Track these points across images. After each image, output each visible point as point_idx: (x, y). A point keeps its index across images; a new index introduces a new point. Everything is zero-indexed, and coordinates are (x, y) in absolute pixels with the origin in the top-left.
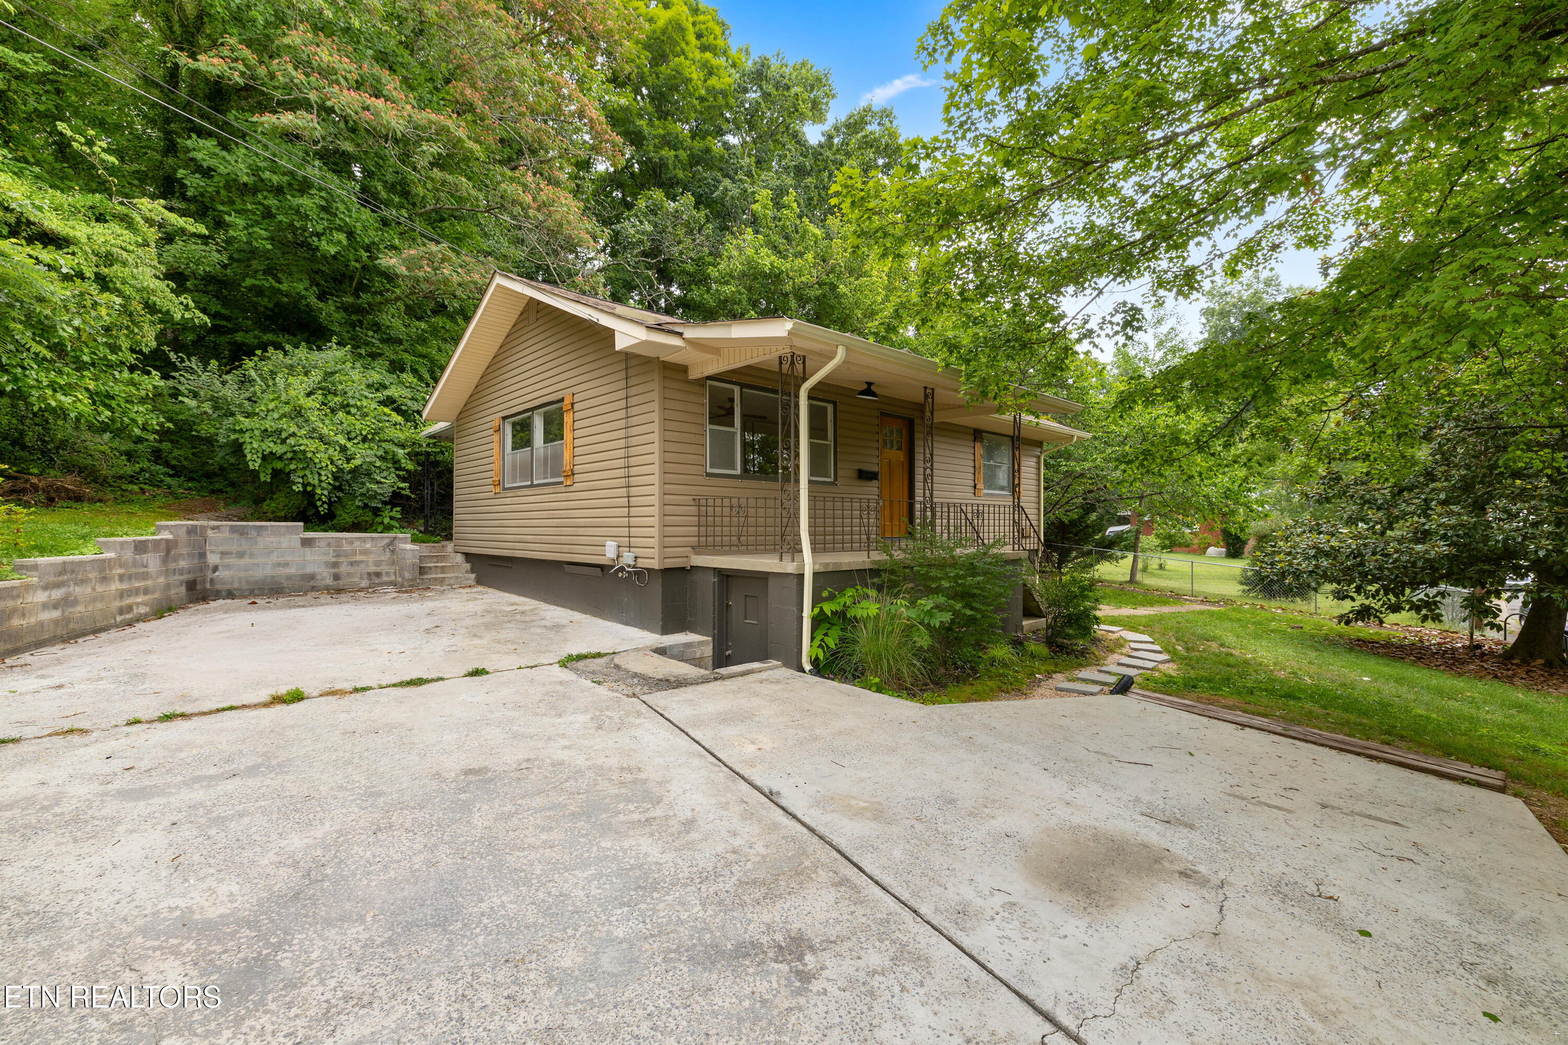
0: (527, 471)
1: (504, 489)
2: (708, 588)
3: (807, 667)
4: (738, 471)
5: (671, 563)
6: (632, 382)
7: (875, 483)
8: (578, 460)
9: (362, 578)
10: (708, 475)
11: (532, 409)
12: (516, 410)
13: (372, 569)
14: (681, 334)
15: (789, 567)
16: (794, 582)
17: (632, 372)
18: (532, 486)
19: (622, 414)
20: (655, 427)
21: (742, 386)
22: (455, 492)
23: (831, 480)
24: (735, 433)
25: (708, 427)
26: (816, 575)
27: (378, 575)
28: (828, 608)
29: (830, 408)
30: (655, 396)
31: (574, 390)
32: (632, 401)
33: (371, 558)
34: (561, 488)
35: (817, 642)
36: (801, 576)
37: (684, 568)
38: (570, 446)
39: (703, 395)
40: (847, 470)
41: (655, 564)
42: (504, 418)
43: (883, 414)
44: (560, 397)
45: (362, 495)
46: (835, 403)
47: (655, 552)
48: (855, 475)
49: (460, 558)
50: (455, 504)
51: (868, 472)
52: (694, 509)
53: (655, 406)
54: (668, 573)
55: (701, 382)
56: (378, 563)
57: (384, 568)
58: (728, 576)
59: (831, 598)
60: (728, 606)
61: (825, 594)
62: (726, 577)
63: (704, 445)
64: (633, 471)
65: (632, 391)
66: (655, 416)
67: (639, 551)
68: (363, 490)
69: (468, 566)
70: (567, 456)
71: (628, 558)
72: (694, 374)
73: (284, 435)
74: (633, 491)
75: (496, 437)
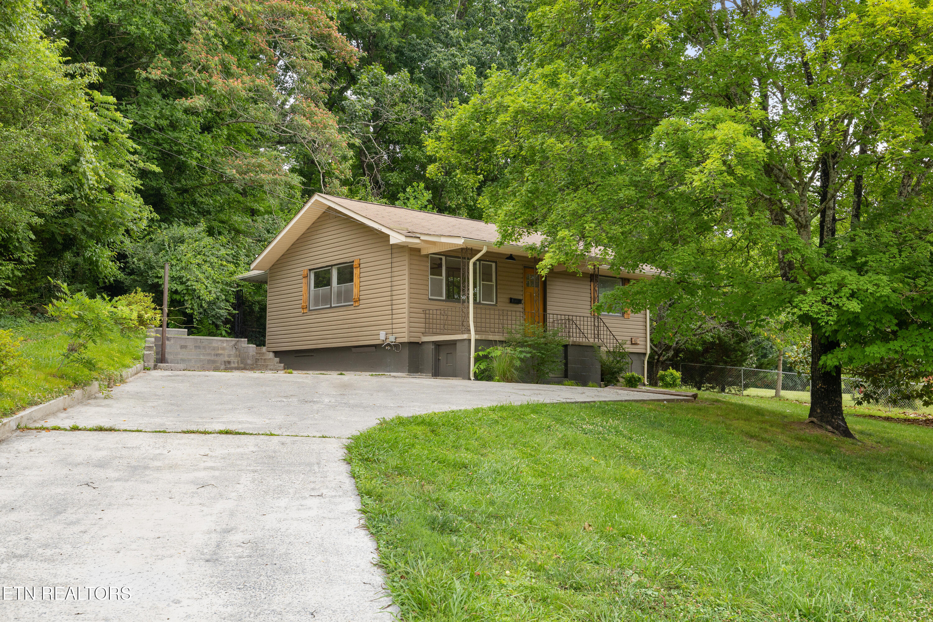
0: (327, 299)
1: (310, 310)
2: (429, 351)
3: (472, 378)
4: (444, 298)
5: (413, 340)
6: (394, 255)
7: (520, 306)
8: (362, 293)
9: (221, 364)
10: (430, 299)
11: (332, 266)
12: (319, 265)
13: (227, 359)
14: (419, 238)
15: (465, 336)
16: (467, 342)
17: (394, 251)
18: (331, 307)
19: (389, 270)
20: (406, 277)
21: (446, 256)
22: (268, 314)
23: (494, 303)
24: (442, 279)
25: (430, 276)
26: (476, 340)
27: (229, 362)
28: (481, 353)
29: (494, 265)
30: (406, 263)
31: (361, 257)
32: (394, 265)
33: (226, 352)
34: (352, 308)
35: (476, 366)
36: (470, 340)
37: (418, 343)
38: (357, 286)
39: (428, 262)
40: (504, 298)
41: (405, 340)
42: (310, 270)
43: (525, 267)
44: (351, 260)
45: (213, 316)
46: (496, 262)
47: (406, 335)
48: (508, 301)
49: (271, 355)
50: (268, 322)
51: (515, 299)
52: (423, 316)
53: (406, 267)
54: (411, 343)
55: (427, 256)
56: (229, 356)
57: (232, 359)
58: (439, 345)
59: (483, 350)
60: (439, 359)
61: (480, 348)
62: (438, 345)
63: (428, 285)
64: (394, 297)
65: (394, 260)
66: (406, 272)
67: (397, 335)
68: (214, 313)
69: (277, 359)
70: (355, 291)
71: (391, 339)
72: (424, 252)
73: (184, 280)
74: (394, 307)
75: (304, 281)
